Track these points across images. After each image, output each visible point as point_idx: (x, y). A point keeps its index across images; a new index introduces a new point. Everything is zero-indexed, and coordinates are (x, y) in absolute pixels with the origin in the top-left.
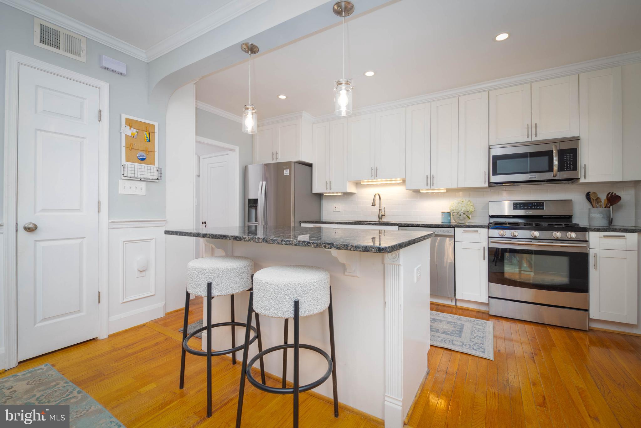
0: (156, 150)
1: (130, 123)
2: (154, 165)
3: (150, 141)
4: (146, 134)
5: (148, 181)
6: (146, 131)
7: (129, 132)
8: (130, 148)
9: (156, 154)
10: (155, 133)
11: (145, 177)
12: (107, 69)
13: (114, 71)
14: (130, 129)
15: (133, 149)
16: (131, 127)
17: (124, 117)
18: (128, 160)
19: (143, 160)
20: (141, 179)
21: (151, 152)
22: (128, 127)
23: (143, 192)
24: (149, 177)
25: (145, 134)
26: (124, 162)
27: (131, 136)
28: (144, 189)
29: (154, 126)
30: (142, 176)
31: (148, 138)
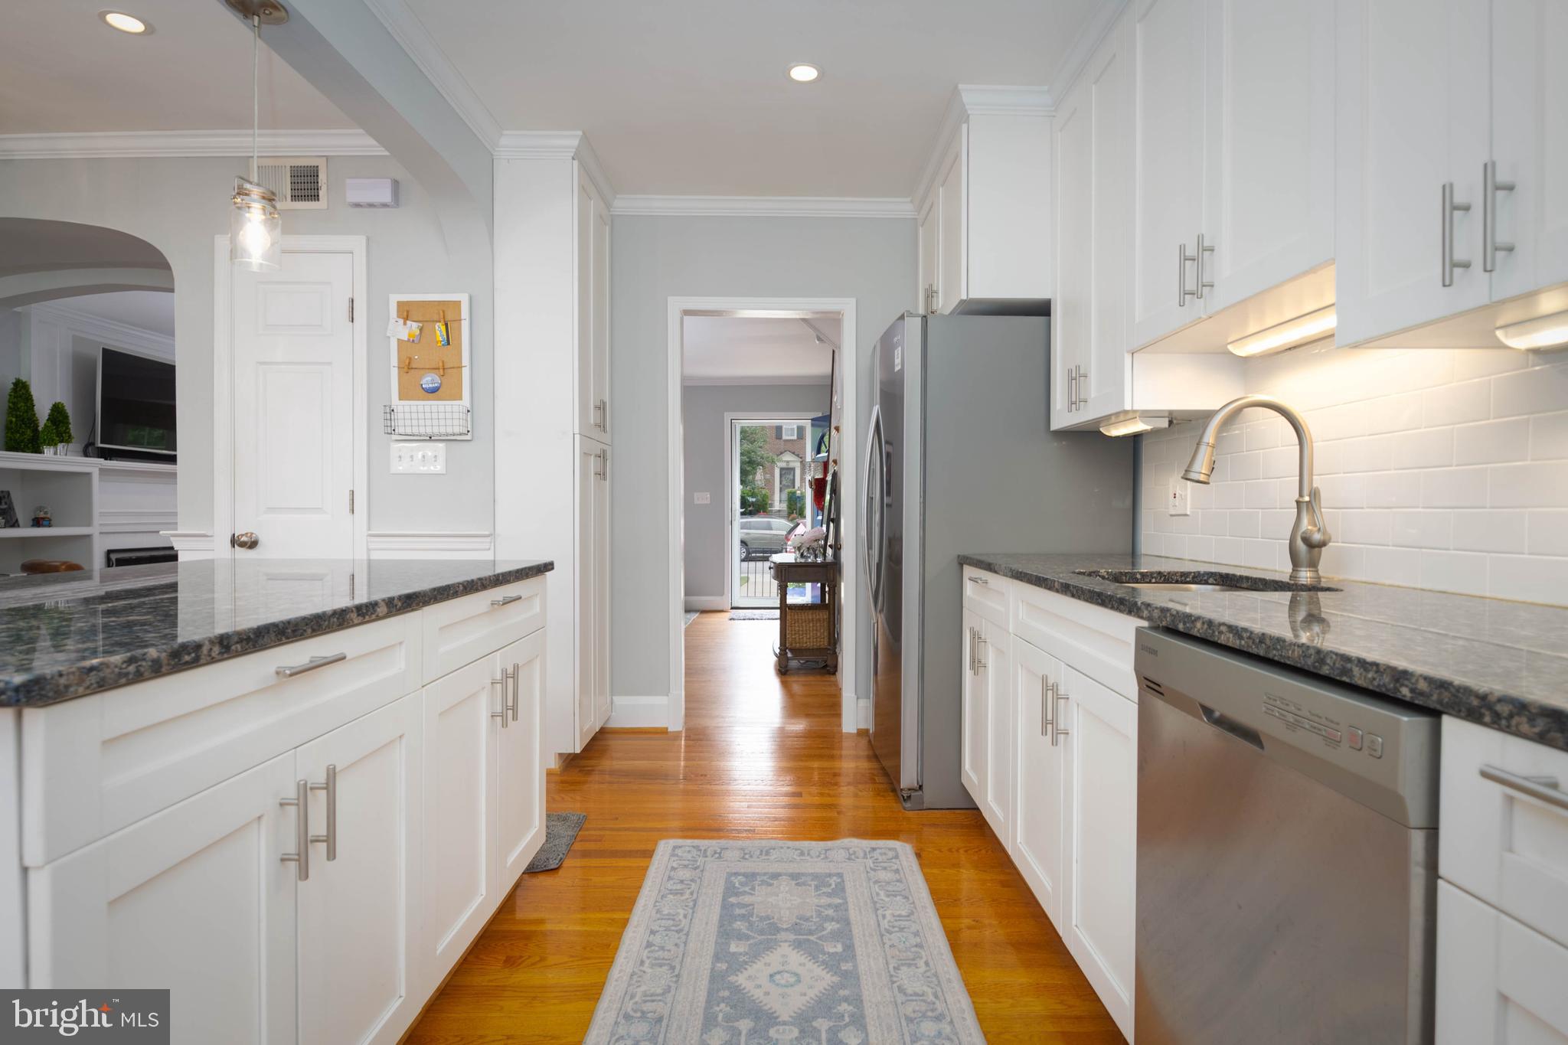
0: (466, 361)
1: (406, 312)
2: (460, 398)
3: (449, 344)
4: (439, 327)
5: (448, 439)
6: (437, 321)
7: (405, 331)
8: (407, 367)
9: (466, 373)
10: (460, 320)
11: (443, 430)
12: (358, 205)
13: (371, 205)
14: (405, 324)
15: (412, 368)
16: (406, 319)
17: (394, 299)
18: (403, 396)
19: (434, 391)
20: (430, 437)
21: (453, 368)
22: (401, 321)
23: (439, 467)
24: (450, 430)
25: (437, 328)
26: (395, 401)
27: (409, 340)
28: (442, 459)
29: (458, 304)
30: (436, 430)
31: (445, 337)
